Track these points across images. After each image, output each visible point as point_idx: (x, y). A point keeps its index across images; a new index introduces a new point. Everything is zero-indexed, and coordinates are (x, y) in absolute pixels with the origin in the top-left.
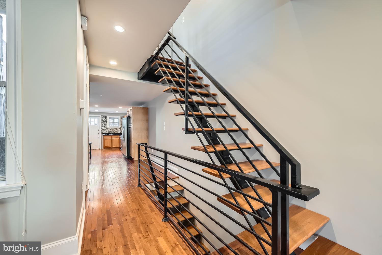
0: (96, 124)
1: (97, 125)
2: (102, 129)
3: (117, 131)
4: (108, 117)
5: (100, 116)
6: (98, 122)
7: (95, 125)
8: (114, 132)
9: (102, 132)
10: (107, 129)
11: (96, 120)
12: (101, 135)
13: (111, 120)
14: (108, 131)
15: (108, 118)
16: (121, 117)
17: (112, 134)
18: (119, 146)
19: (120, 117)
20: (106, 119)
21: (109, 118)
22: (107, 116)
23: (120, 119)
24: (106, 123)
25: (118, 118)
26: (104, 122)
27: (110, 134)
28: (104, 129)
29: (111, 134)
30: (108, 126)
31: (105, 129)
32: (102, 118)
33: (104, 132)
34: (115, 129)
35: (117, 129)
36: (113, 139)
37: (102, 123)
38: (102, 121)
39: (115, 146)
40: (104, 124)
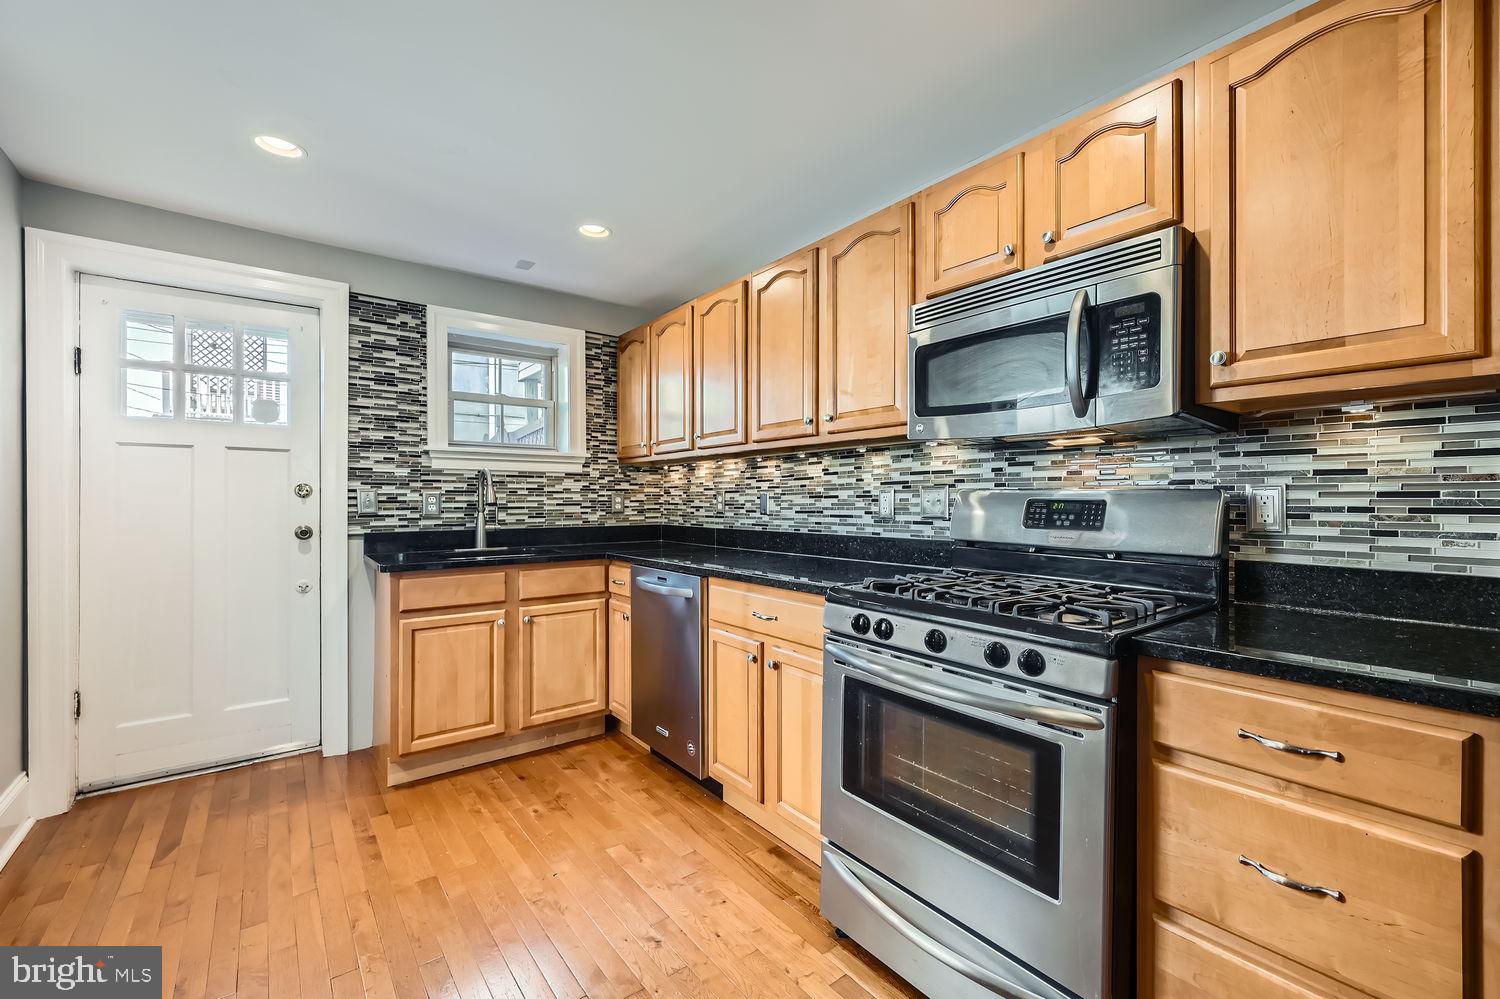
0: (265, 408)
1: (283, 417)
2: (353, 473)
3: (549, 504)
4: (442, 321)
5: (334, 296)
7: (248, 418)
8: (509, 520)
9: (352, 519)
10: (423, 476)
12: (339, 548)
13: (471, 374)
14: (432, 510)
15: (435, 342)
16: (589, 346)
17: (492, 538)
18: (597, 705)
19: (570, 342)
20: (414, 347)
21: (455, 343)
22: (418, 310)
23: (571, 373)
24: (416, 398)
25: (550, 357)
26: (389, 380)
27: (470, 537)
28: (391, 480)
29: (481, 546)
30: (436, 441)
31: (404, 472)
32: (353, 330)
33: (389, 522)
34: (523, 475)
35: (544, 480)
36: (531, 622)
37: (361, 401)
38: (351, 369)
39: (552, 709)
40: (390, 408)
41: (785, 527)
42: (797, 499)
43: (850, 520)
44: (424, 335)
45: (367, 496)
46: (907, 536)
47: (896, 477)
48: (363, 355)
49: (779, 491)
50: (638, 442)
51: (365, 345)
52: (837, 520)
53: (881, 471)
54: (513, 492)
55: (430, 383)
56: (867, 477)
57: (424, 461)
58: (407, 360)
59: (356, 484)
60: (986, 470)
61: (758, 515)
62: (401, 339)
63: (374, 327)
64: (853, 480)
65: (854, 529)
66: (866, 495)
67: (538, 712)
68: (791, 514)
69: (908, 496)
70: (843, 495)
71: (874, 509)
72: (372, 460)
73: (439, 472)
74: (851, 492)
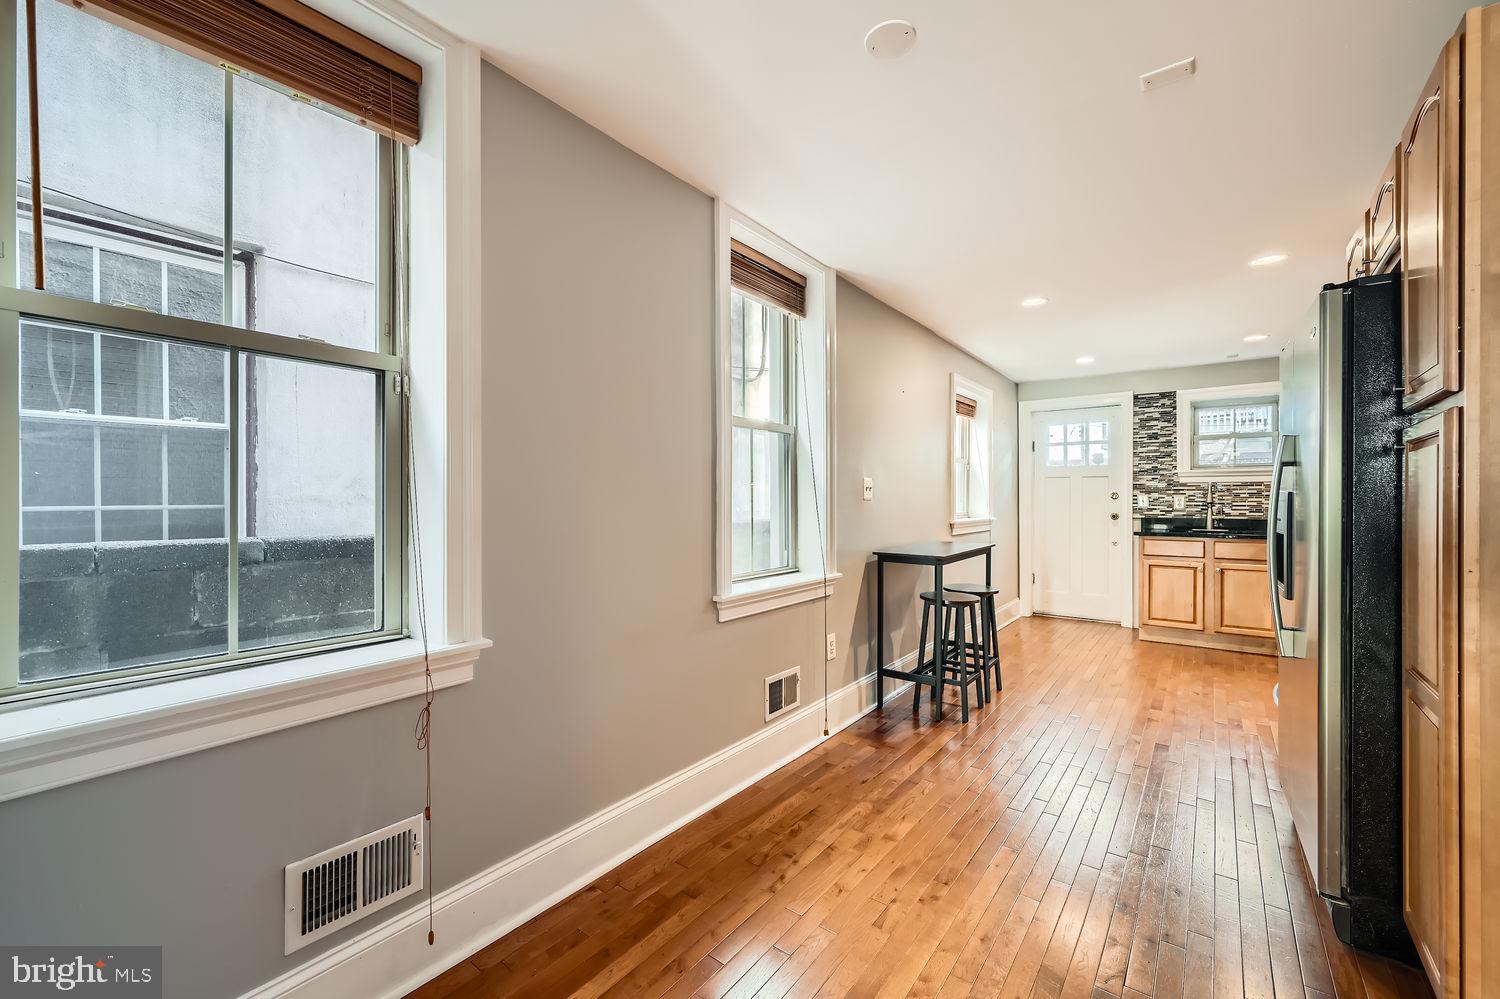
0: (1098, 459)
1: (1105, 463)
2: (1135, 487)
4: (1185, 398)
5: (1127, 398)
6: (1112, 443)
7: (1092, 463)
8: (1234, 514)
9: (1135, 510)
10: (1174, 487)
11: (1099, 428)
12: (1129, 524)
13: (1208, 424)
14: (1182, 506)
15: (1182, 410)
17: (1219, 523)
20: (1169, 416)
21: (1196, 405)
22: (1171, 395)
24: (1169, 444)
26: (1155, 436)
27: (1202, 524)
28: (1157, 490)
29: (1209, 527)
30: (1183, 465)
31: (1163, 485)
32: (1136, 414)
33: (1154, 512)
34: (1245, 485)
35: (1263, 487)
36: (1222, 571)
37: (1140, 450)
38: (1135, 434)
39: (1238, 627)
40: (1155, 451)
44: (1175, 408)
45: (1143, 501)
48: (1143, 424)
51: (1141, 420)
54: (1237, 495)
55: (1178, 435)
57: (1175, 479)
58: (1166, 424)
59: (1137, 492)
62: (1161, 413)
63: (1147, 410)
67: (1227, 626)
72: (1145, 480)
73: (1184, 485)
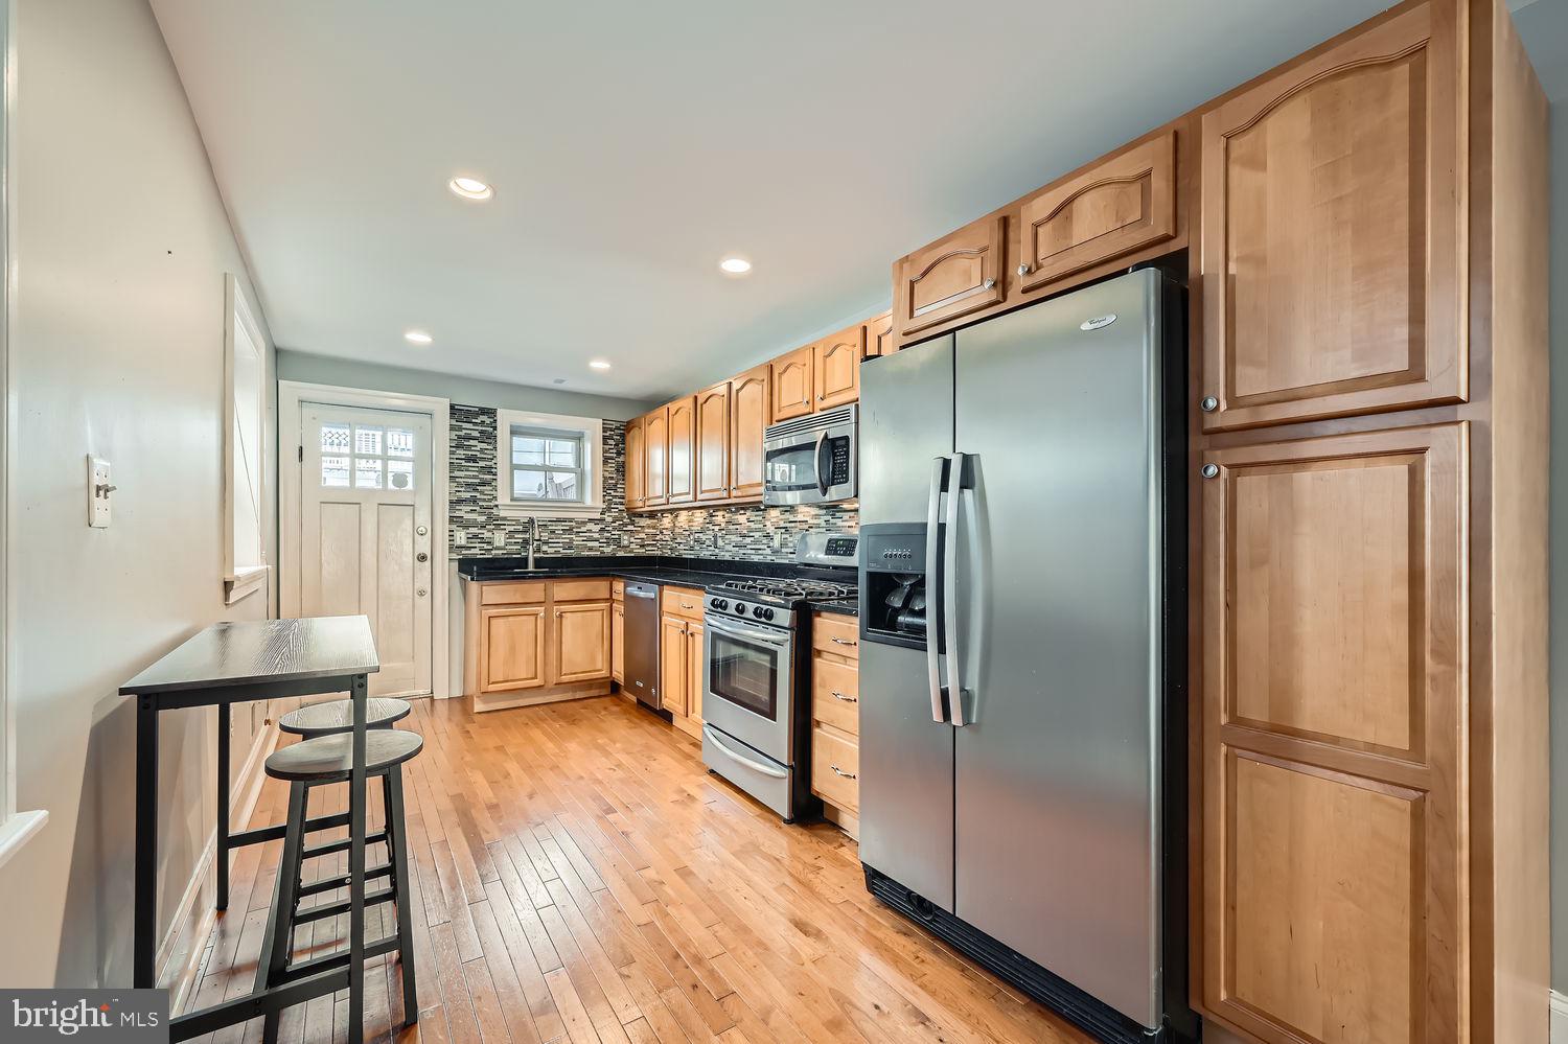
0: (400, 480)
1: (410, 486)
2: (452, 520)
3: (577, 541)
4: (505, 418)
5: (441, 407)
6: (423, 461)
7: (391, 486)
8: (549, 551)
9: (451, 547)
10: (495, 522)
11: (402, 441)
12: (445, 567)
13: (527, 450)
14: (500, 543)
15: (502, 432)
16: (605, 430)
17: (538, 562)
18: (605, 673)
19: (593, 427)
20: (489, 437)
21: (515, 431)
22: (491, 413)
23: (593, 450)
24: (490, 470)
25: (578, 438)
26: (473, 459)
27: (524, 562)
28: (475, 524)
29: (531, 568)
30: (503, 499)
31: (483, 518)
32: (452, 428)
33: (473, 551)
34: (559, 520)
35: (574, 524)
36: (561, 616)
37: (457, 474)
38: (452, 453)
39: (575, 673)
40: (475, 477)
41: (727, 557)
42: (734, 538)
43: (760, 552)
44: (495, 428)
45: (461, 537)
46: (787, 562)
47: (782, 524)
48: (459, 443)
49: (724, 532)
50: (636, 497)
51: (459, 437)
52: (753, 552)
53: (775, 520)
54: (553, 532)
55: (499, 460)
56: (768, 523)
57: (495, 511)
58: (484, 446)
59: (454, 527)
60: (821, 521)
61: (712, 548)
62: (481, 432)
63: (465, 425)
64: (761, 526)
65: (761, 557)
66: (768, 536)
67: (565, 674)
68: (729, 547)
69: (787, 536)
70: (757, 535)
71: (771, 544)
72: (463, 511)
73: (505, 519)
74: (760, 534)
